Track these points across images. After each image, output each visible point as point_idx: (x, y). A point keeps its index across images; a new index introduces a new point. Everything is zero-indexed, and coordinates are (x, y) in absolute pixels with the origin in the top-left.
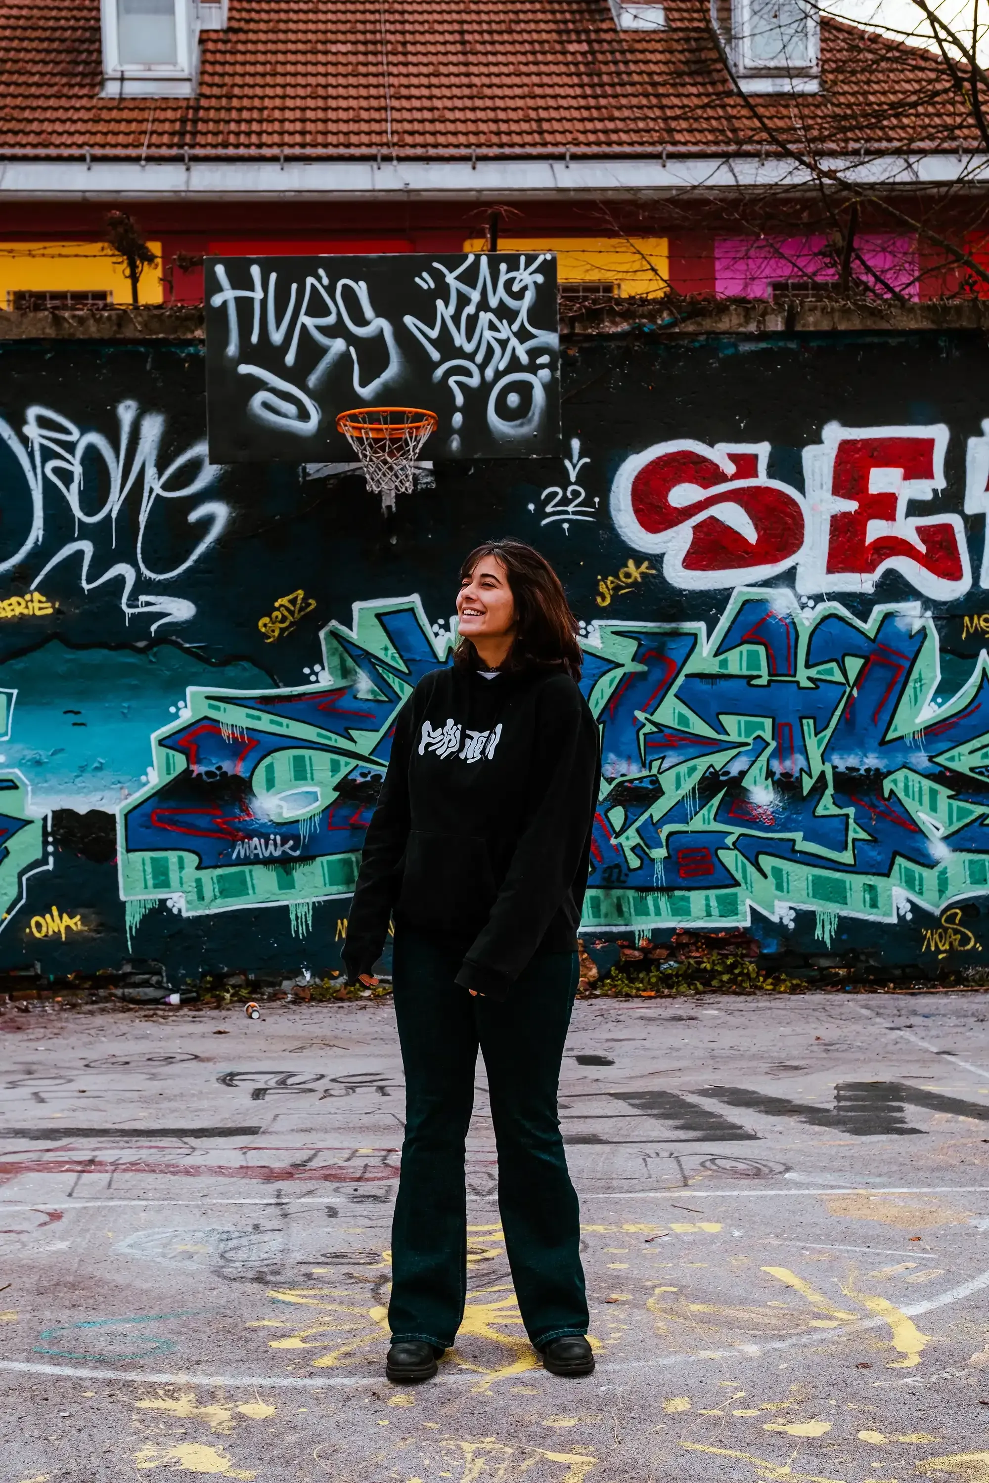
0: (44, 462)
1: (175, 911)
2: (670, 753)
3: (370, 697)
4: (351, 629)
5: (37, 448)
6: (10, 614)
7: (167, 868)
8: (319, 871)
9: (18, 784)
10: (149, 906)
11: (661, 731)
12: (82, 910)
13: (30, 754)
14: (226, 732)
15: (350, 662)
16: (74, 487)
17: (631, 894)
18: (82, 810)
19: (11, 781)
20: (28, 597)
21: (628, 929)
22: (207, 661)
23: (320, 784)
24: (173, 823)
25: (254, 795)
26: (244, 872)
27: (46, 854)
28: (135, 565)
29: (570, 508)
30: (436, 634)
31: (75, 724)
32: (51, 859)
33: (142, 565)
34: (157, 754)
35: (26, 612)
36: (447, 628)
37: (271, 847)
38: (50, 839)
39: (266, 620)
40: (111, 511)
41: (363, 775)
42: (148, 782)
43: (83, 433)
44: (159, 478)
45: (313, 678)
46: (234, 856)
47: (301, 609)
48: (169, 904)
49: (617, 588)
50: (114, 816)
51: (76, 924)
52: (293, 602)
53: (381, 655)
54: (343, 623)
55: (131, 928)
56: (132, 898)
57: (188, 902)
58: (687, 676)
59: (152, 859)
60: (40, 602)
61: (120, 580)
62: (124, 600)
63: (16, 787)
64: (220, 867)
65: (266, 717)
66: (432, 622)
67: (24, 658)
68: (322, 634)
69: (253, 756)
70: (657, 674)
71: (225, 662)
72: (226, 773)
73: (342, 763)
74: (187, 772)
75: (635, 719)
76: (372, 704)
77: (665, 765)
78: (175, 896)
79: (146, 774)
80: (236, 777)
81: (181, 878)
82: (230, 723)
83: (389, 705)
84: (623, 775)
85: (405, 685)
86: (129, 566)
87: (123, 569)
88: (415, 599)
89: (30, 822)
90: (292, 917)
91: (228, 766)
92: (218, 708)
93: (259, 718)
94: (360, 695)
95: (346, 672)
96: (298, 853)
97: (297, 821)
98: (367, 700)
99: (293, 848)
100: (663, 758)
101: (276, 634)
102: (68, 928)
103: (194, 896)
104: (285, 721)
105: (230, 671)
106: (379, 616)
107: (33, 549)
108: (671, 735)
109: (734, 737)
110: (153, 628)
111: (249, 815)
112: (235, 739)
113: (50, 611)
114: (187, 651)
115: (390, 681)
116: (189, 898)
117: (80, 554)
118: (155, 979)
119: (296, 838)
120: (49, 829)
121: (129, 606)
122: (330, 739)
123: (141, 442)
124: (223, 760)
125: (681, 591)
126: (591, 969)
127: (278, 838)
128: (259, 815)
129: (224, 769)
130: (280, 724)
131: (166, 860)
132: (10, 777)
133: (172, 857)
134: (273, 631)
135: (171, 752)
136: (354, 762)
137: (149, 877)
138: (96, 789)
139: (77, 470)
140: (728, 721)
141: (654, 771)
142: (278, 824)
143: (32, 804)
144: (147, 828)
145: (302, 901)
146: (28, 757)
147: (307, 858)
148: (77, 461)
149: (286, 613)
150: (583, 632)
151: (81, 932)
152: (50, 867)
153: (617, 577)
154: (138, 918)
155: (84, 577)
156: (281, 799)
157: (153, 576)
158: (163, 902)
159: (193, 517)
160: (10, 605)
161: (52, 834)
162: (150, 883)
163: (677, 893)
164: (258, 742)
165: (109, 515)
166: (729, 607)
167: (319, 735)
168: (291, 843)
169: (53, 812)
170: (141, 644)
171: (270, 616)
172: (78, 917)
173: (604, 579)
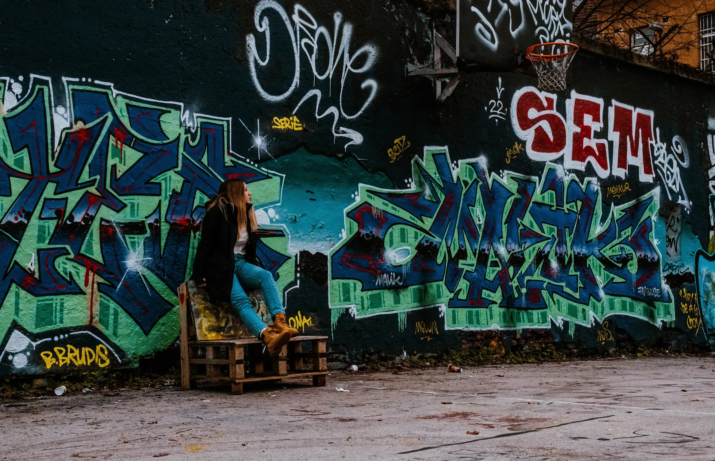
0: (301, 38)
1: (352, 315)
2: (528, 240)
3: (429, 199)
4: (423, 161)
5: (298, 29)
6: (283, 127)
7: (349, 290)
8: (409, 294)
9: (285, 233)
10: (341, 312)
11: (525, 229)
12: (312, 314)
13: (291, 215)
14: (374, 212)
15: (423, 180)
16: (314, 56)
17: (515, 311)
18: (313, 252)
19: (281, 231)
20: (291, 118)
21: (515, 329)
22: (366, 169)
23: (410, 245)
24: (351, 262)
25: (385, 249)
26: (380, 293)
27: (296, 278)
28: (339, 109)
29: (498, 112)
30: (453, 169)
31: (311, 199)
32: (298, 282)
33: (341, 109)
34: (346, 221)
35: (290, 127)
36: (457, 165)
37: (391, 280)
38: (299, 269)
39: (390, 150)
40: (329, 74)
41: (427, 242)
42: (342, 238)
43: (318, 26)
44: (350, 60)
45: (408, 185)
46: (377, 284)
47: (405, 146)
48: (350, 311)
49: (512, 155)
50: (327, 256)
51: (309, 322)
52: (401, 141)
53: (433, 176)
54: (420, 157)
55: (333, 325)
56: (334, 307)
57: (358, 310)
58: (533, 202)
59: (343, 284)
60: (297, 122)
61: (332, 115)
62: (333, 128)
63: (283, 235)
64: (371, 290)
65: (391, 205)
66: (452, 162)
67: (289, 156)
68: (412, 162)
69: (385, 226)
70: (524, 201)
71: (374, 172)
72: (374, 235)
73: (419, 234)
74: (358, 233)
75: (517, 222)
76: (430, 203)
77: (526, 246)
78: (352, 306)
79: (341, 233)
80: (378, 238)
81: (355, 296)
82: (376, 206)
83: (436, 204)
84: (513, 250)
85: (442, 194)
86: (336, 109)
87: (333, 109)
88: (446, 148)
89: (290, 258)
90: (399, 320)
91: (374, 231)
92: (371, 197)
93: (387, 205)
94: (426, 198)
95: (421, 185)
96: (401, 284)
97: (402, 265)
98: (429, 200)
99: (400, 281)
100: (525, 243)
101: (395, 158)
102: (306, 324)
103: (360, 307)
104: (398, 208)
105: (377, 177)
106: (433, 155)
107: (295, 89)
108: (528, 232)
109: (546, 235)
110: (346, 146)
111: (382, 260)
112: (378, 216)
113: (301, 129)
114: (359, 162)
115: (437, 191)
116: (358, 308)
117: (315, 96)
118: (342, 356)
119: (401, 274)
120: (298, 263)
121: (336, 132)
122: (414, 220)
123: (343, 37)
124: (372, 228)
125: (531, 160)
126: (502, 350)
127: (394, 274)
128: (387, 261)
129: (373, 233)
130: (395, 210)
131: (348, 284)
132: (281, 229)
133: (351, 282)
134: (393, 157)
135: (352, 221)
136: (424, 234)
137: (341, 294)
138: (319, 240)
139: (315, 47)
140: (545, 226)
141: (523, 249)
142: (394, 266)
143: (291, 247)
144: (341, 265)
145: (402, 311)
146: (289, 217)
147: (405, 287)
148: (315, 42)
149: (399, 148)
150: (501, 175)
151: (312, 326)
152: (298, 286)
153: (512, 150)
154: (336, 319)
155: (317, 111)
156: (396, 252)
157: (346, 116)
158: (347, 309)
159: (364, 85)
160: (283, 122)
161: (299, 266)
162: (342, 298)
163: (530, 311)
164: (387, 218)
165: (328, 77)
166: (545, 170)
167: (411, 217)
168: (399, 277)
169: (300, 252)
170: (340, 155)
171: (392, 148)
172: (310, 318)
173: (508, 150)
